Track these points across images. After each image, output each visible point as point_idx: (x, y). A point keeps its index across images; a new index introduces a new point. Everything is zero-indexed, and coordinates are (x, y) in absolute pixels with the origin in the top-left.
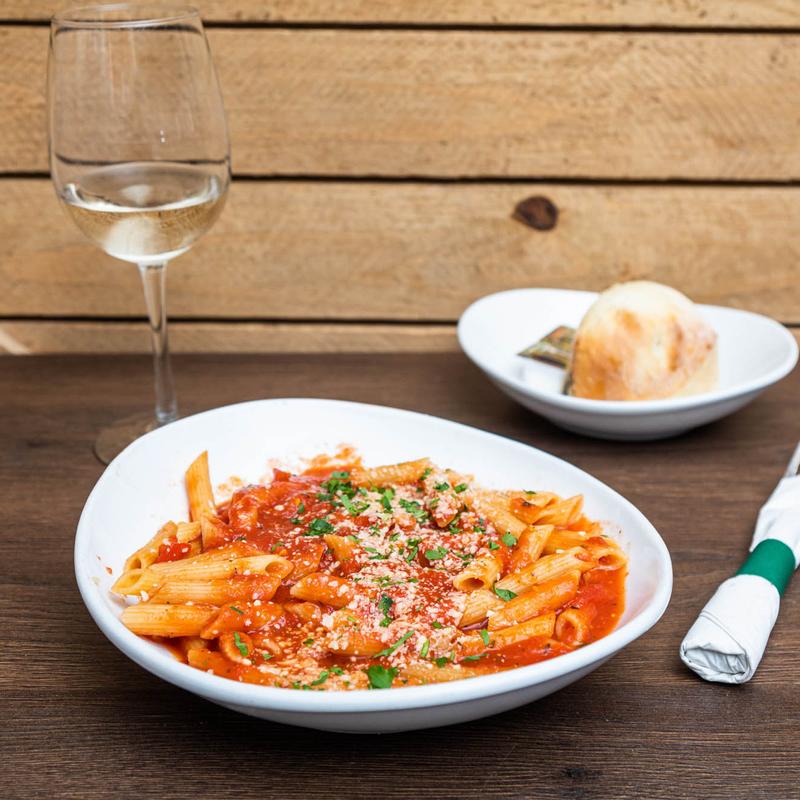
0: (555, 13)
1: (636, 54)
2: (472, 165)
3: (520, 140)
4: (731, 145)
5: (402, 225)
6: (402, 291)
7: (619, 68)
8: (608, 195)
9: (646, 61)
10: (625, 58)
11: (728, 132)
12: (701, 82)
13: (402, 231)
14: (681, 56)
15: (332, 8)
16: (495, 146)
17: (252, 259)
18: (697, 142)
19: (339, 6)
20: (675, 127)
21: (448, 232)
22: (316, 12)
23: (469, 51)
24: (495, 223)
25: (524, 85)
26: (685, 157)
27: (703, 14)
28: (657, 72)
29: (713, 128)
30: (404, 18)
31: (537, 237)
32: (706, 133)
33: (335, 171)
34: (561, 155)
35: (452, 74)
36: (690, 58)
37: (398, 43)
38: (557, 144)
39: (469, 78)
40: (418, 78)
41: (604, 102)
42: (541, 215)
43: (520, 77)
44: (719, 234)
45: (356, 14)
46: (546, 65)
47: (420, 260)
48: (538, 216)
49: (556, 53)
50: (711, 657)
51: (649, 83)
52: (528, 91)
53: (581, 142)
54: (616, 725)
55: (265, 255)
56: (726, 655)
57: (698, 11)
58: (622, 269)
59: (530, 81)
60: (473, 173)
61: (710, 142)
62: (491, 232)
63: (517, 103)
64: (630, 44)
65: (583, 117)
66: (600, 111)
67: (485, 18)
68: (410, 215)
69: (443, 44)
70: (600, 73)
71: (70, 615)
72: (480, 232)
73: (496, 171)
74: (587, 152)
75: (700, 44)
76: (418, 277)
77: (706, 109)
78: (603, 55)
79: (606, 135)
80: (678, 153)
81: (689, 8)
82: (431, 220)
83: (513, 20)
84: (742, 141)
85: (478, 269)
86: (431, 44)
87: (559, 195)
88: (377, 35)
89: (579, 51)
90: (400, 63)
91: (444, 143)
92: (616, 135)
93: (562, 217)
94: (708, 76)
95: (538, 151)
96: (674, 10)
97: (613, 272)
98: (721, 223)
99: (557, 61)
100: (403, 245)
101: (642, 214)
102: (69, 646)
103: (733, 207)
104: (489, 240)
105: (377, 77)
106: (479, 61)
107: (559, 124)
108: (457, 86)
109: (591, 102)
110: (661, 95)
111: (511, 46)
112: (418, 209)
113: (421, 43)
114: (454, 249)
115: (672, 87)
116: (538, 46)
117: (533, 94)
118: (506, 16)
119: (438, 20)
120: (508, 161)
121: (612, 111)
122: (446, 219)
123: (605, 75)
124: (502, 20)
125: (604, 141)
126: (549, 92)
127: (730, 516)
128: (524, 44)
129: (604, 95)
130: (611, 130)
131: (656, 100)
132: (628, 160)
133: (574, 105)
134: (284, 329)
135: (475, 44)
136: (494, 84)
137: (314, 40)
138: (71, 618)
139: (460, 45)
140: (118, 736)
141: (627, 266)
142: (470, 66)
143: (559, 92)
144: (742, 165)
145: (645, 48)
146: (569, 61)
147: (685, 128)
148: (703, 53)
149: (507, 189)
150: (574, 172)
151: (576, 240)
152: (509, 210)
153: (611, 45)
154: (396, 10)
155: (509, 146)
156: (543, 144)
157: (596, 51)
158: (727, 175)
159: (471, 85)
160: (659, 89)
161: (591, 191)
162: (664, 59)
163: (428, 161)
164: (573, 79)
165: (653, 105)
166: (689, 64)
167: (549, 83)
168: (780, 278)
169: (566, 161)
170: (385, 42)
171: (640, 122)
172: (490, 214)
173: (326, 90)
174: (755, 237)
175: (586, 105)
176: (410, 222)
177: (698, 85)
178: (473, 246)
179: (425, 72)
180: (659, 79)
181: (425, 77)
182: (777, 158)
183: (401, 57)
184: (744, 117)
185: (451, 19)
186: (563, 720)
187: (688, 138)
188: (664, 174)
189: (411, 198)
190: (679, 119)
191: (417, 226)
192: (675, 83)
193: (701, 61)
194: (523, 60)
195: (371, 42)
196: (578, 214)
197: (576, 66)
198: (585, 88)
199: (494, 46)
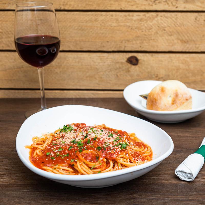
0: (137, 7)
1: (159, 18)
2: (115, 48)
3: (128, 41)
4: (185, 42)
5: (97, 64)
6: (97, 82)
7: (155, 22)
8: (152, 56)
9: (162, 20)
10: (156, 19)
11: (184, 39)
12: (176, 25)
13: (97, 65)
14: (171, 19)
15: (78, 6)
16: (122, 42)
17: (57, 73)
18: (176, 41)
19: (80, 5)
20: (170, 37)
21: (109, 66)
22: (74, 7)
23: (114, 17)
24: (122, 63)
25: (129, 26)
26: (172, 46)
27: (177, 7)
28: (165, 23)
29: (180, 37)
30: (97, 9)
31: (133, 67)
32: (178, 39)
33: (79, 49)
34: (139, 45)
35: (110, 23)
36: (173, 19)
37: (95, 15)
38: (138, 42)
39: (114, 24)
40: (101, 24)
41: (150, 31)
42: (134, 61)
43: (128, 24)
44: (182, 66)
45: (84, 7)
46: (135, 21)
47: (102, 73)
48: (133, 61)
49: (137, 18)
50: (183, 174)
51: (163, 26)
52: (130, 28)
53: (145, 41)
54: (148, 193)
55: (60, 72)
56: (187, 173)
57: (176, 7)
58: (156, 75)
59: (131, 25)
60: (116, 50)
61: (179, 41)
62: (121, 66)
63: (127, 31)
64: (157, 15)
65: (145, 35)
66: (149, 33)
67: (118, 8)
68: (99, 61)
69: (108, 15)
70: (150, 23)
71: (4, 165)
72: (118, 66)
73: (122, 49)
74: (146, 44)
75: (176, 15)
76: (101, 78)
77: (178, 32)
78: (150, 18)
79: (151, 39)
80: (171, 45)
81: (173, 5)
82: (105, 63)
83: (126, 9)
84: (188, 41)
85: (117, 75)
86: (104, 15)
87: (139, 56)
88: (90, 13)
89: (144, 17)
90: (96, 20)
91: (108, 42)
92: (154, 39)
93: (140, 61)
94: (178, 23)
95: (133, 44)
96: (169, 6)
97: (154, 76)
98: (182, 63)
99: (138, 20)
100: (97, 69)
101: (161, 61)
102: (3, 172)
103: (186, 59)
104: (120, 68)
105: (90, 24)
106: (117, 20)
107: (139, 37)
108: (111, 26)
109: (147, 31)
110: (166, 29)
111: (126, 16)
112: (101, 59)
113: (102, 15)
114: (111, 70)
115: (169, 27)
116: (133, 16)
117: (132, 29)
118: (124, 8)
119: (106, 9)
120: (125, 47)
121: (153, 33)
122: (108, 62)
123: (151, 24)
124: (123, 9)
125: (151, 41)
126: (136, 28)
127: (182, 140)
128: (129, 15)
129: (151, 29)
130: (152, 38)
131: (165, 30)
132: (157, 46)
133: (142, 31)
134: (65, 92)
135: (116, 15)
136: (121, 26)
137: (73, 15)
138: (4, 166)
139: (112, 16)
140: (15, 196)
141: (157, 75)
142: (115, 21)
143: (139, 28)
144: (188, 48)
145: (161, 16)
146: (141, 20)
147: (173, 37)
148: (177, 18)
149: (125, 54)
150: (143, 50)
151: (143, 68)
152: (126, 60)
153: (152, 15)
154: (95, 6)
155: (125, 42)
156: (134, 42)
157: (148, 17)
158: (184, 50)
159: (115, 26)
160: (165, 27)
161: (147, 54)
162: (167, 19)
163: (104, 46)
164: (142, 24)
165: (164, 31)
166: (173, 21)
167: (136, 26)
168: (199, 78)
169: (141, 47)
170: (92, 15)
171: (160, 36)
172: (121, 61)
173: (76, 28)
174: (192, 67)
175: (146, 32)
176: (99, 63)
177: (176, 26)
178: (116, 70)
179: (103, 23)
180: (165, 25)
181: (103, 24)
182: (197, 46)
183: (96, 19)
184: (188, 35)
185: (110, 9)
186: (134, 192)
187: (173, 40)
188: (167, 50)
189: (100, 57)
190: (171, 35)
191: (101, 64)
192: (170, 26)
193: (176, 20)
194: (129, 19)
195: (88, 15)
196: (144, 61)
197: (143, 21)
198: (146, 27)
199: (121, 16)
